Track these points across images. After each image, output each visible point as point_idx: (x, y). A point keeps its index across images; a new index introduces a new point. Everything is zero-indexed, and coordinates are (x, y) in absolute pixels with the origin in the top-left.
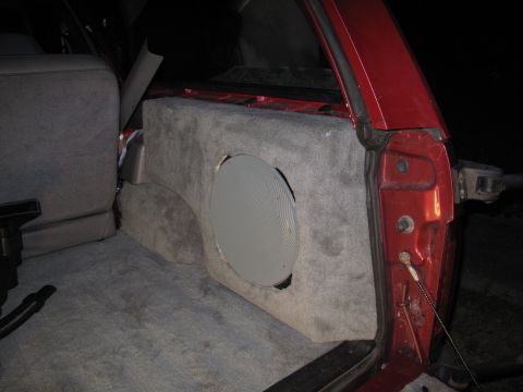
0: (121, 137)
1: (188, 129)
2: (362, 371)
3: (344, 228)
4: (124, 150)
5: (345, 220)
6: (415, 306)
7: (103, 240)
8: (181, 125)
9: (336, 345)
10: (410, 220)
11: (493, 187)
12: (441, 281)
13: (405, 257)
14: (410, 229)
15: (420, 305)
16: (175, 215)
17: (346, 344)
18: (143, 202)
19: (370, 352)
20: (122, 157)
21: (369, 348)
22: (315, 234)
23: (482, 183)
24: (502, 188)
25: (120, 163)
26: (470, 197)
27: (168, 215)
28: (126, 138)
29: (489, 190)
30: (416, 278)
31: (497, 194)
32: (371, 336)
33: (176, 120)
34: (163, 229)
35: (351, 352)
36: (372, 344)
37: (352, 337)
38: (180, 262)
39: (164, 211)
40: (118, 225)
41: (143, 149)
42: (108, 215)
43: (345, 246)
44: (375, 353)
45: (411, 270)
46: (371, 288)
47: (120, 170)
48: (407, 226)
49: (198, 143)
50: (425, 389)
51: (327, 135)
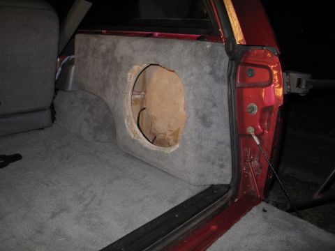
0: (59, 60)
1: (108, 51)
2: (223, 203)
3: (214, 110)
4: (60, 69)
5: (215, 105)
6: (255, 163)
8: (103, 48)
9: (206, 187)
10: (255, 106)
11: (306, 86)
12: (273, 144)
13: (251, 130)
14: (255, 112)
15: (259, 161)
16: (95, 110)
17: (212, 187)
18: (72, 103)
19: (228, 191)
20: (58, 74)
21: (226, 189)
22: (197, 112)
23: (299, 83)
24: (311, 87)
25: (57, 77)
26: (292, 91)
27: (90, 110)
28: (61, 61)
29: (304, 87)
30: (258, 143)
31: (308, 90)
32: (228, 181)
33: (100, 45)
34: (87, 120)
35: (216, 192)
36: (229, 187)
37: (216, 182)
38: (98, 141)
39: (87, 108)
40: (53, 119)
41: (73, 68)
42: (47, 112)
43: (214, 121)
44: (230, 193)
45: (255, 138)
46: (229, 150)
47: (56, 82)
48: (253, 110)
49: (116, 59)
50: (264, 211)
51: (208, 46)
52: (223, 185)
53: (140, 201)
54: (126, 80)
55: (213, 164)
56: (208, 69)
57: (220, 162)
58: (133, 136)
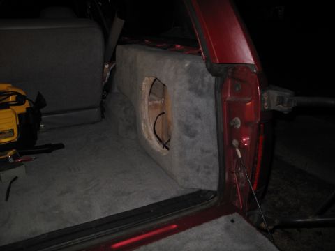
0: (107, 66)
1: (133, 62)
2: (204, 207)
3: (198, 121)
4: (108, 74)
5: (199, 117)
6: (242, 174)
7: (93, 123)
8: (130, 59)
9: (195, 191)
10: (239, 120)
11: (288, 103)
13: (235, 143)
14: (239, 126)
15: (244, 173)
16: (128, 111)
17: (201, 191)
20: (107, 78)
22: (180, 122)
23: (281, 100)
24: (294, 105)
25: (106, 81)
27: (125, 111)
28: (109, 67)
29: (286, 105)
30: (240, 156)
31: (291, 108)
32: (215, 188)
33: (128, 56)
35: (201, 196)
36: (215, 193)
37: (203, 187)
39: (123, 109)
42: (96, 110)
43: (199, 132)
44: (216, 199)
45: (238, 151)
46: (215, 162)
48: (237, 124)
50: (233, 221)
51: (187, 65)
52: (209, 191)
53: (129, 193)
54: (141, 89)
55: (198, 170)
56: (187, 85)
57: (207, 170)
58: (147, 137)
